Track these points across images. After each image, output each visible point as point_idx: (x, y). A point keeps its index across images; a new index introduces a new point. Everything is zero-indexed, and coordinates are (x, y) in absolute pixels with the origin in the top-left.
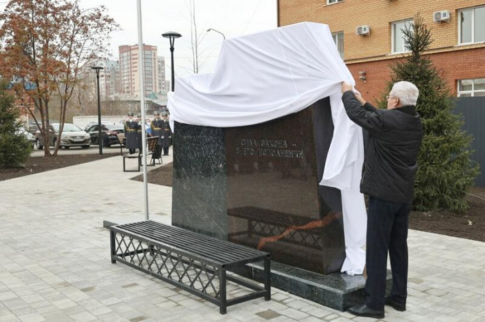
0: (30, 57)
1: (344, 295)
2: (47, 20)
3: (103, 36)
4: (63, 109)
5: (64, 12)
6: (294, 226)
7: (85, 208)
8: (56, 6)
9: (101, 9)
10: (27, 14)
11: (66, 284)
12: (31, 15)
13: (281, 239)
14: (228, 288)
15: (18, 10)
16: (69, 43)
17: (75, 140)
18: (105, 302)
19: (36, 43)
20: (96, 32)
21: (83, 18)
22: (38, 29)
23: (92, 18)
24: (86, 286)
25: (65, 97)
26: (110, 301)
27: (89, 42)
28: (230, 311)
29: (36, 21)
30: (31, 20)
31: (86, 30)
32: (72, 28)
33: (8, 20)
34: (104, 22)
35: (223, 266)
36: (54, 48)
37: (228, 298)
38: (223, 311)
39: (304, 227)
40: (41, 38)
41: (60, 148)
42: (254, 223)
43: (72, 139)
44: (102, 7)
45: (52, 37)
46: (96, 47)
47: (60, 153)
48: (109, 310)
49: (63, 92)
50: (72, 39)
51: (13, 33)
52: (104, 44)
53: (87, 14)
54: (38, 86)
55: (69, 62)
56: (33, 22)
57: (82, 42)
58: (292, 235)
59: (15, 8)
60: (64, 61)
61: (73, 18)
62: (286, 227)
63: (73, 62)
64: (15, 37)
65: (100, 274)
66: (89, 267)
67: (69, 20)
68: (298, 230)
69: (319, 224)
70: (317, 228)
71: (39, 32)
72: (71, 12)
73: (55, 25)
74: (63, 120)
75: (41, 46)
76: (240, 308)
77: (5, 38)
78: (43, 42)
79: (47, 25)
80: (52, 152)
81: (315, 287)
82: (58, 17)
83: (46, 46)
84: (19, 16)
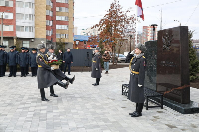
0: (110, 32)
1: (184, 109)
2: (116, 20)
3: (133, 25)
4: (119, 49)
5: (121, 17)
6: (174, 88)
7: (119, 81)
8: (119, 16)
9: (134, 16)
10: (110, 19)
11: (108, 98)
12: (111, 19)
13: (170, 92)
14: (149, 103)
15: (107, 18)
16: (123, 28)
17: (123, 60)
18: (117, 103)
19: (112, 28)
20: (131, 24)
21: (127, 19)
22: (113, 23)
23: (130, 19)
24: (113, 99)
25: (120, 45)
26: (118, 103)
27: (129, 27)
28: (149, 109)
29: (113, 21)
30: (111, 21)
31: (128, 23)
32: (124, 23)
33: (104, 21)
34: (134, 20)
35: (148, 96)
36: (118, 30)
37: (149, 106)
38: (147, 109)
39: (176, 89)
40: (114, 26)
41: (118, 62)
42: (168, 88)
43: (122, 60)
44: (134, 15)
45: (117, 26)
46: (131, 29)
47: (118, 64)
48: (117, 105)
49: (120, 44)
50: (123, 26)
51: (105, 25)
52: (134, 27)
53: (129, 18)
54: (112, 42)
55: (122, 34)
56: (112, 21)
57: (127, 27)
58: (173, 91)
59: (107, 17)
60: (121, 34)
61: (124, 19)
62: (172, 89)
63: (123, 34)
64: (106, 26)
65: (118, 97)
66: (115, 95)
67: (123, 20)
68: (175, 90)
69: (181, 88)
70: (180, 89)
71: (113, 24)
72: (124, 17)
73: (118, 22)
74: (119, 53)
75: (114, 29)
76: (152, 109)
77: (103, 27)
78: (114, 28)
79: (116, 22)
80: (115, 64)
81: (177, 107)
82: (119, 19)
83: (115, 29)
84: (108, 20)
